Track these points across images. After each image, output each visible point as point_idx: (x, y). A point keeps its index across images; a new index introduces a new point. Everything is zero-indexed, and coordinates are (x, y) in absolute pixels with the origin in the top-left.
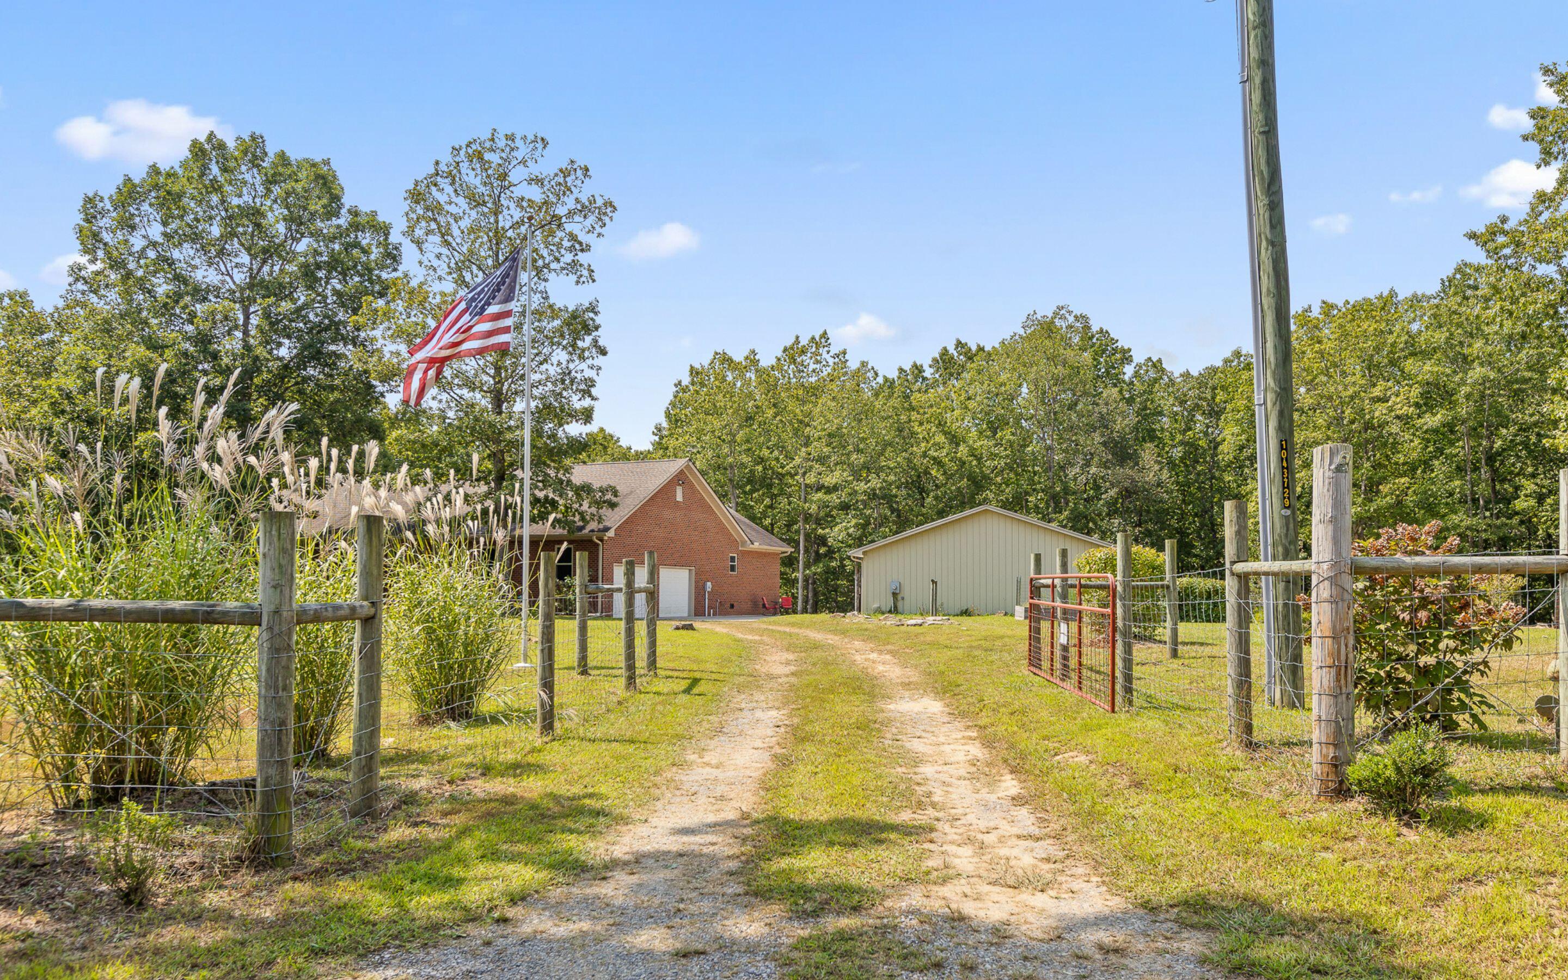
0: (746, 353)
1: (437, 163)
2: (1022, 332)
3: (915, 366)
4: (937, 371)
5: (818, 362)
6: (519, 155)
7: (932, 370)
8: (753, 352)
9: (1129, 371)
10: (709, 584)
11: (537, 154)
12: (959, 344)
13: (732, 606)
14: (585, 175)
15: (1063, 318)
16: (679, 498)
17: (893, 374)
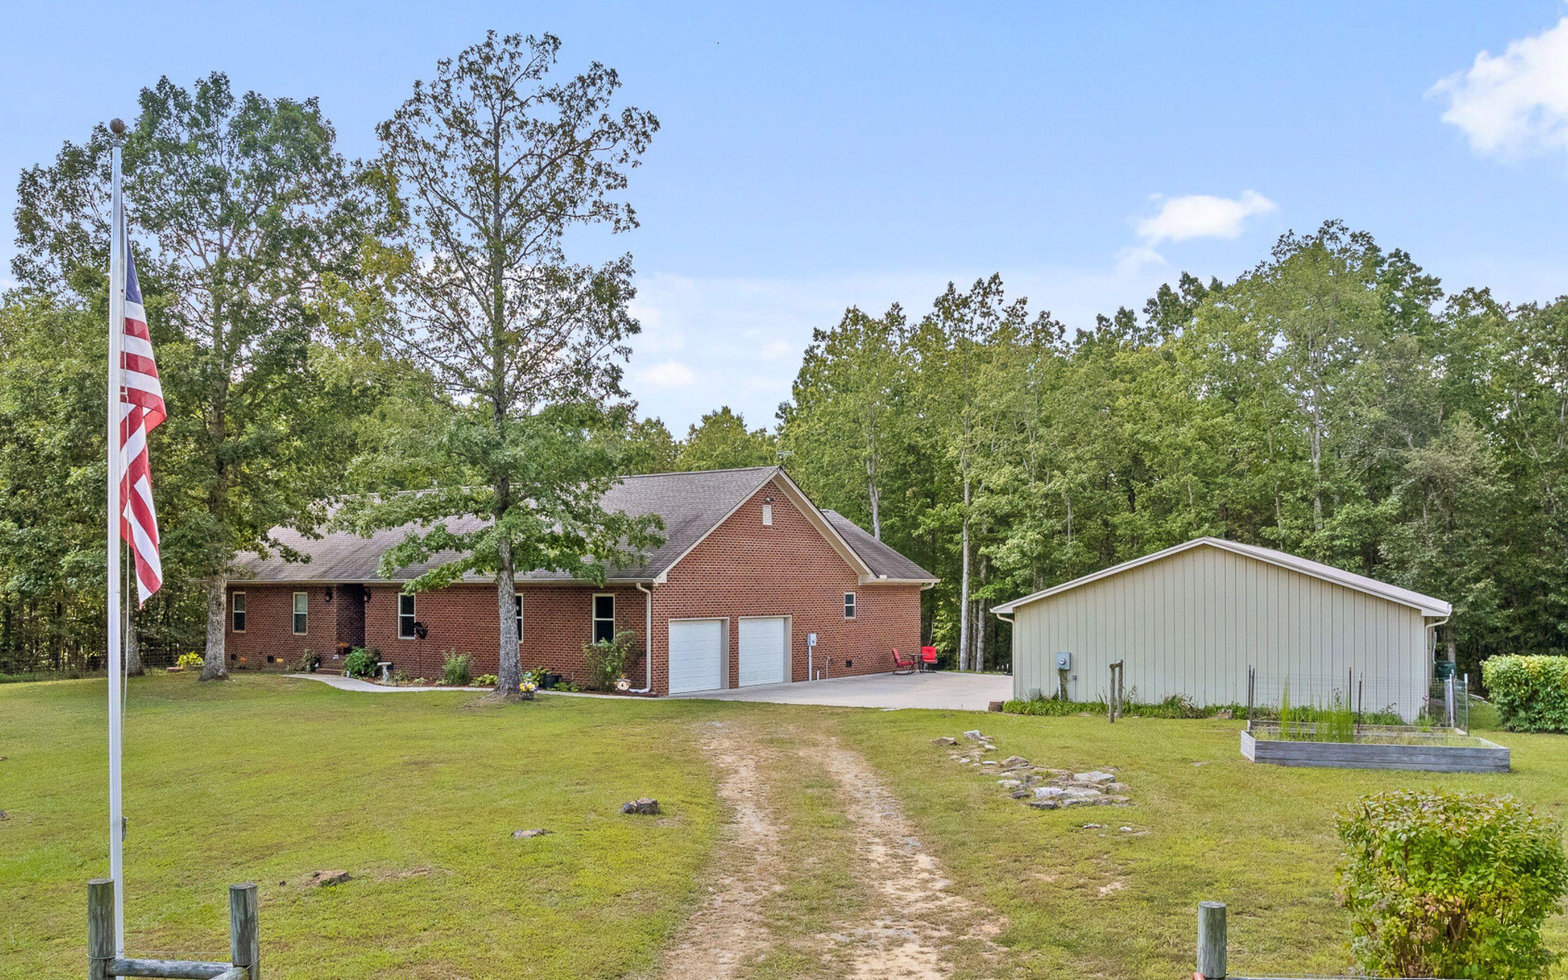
0: (888, 308)
1: (418, 84)
2: (1273, 260)
3: (1122, 311)
4: (1154, 317)
5: (985, 315)
6: (523, 62)
7: (1148, 317)
8: (896, 306)
9: (1437, 308)
10: (813, 637)
11: (550, 58)
12: (1186, 279)
13: (849, 664)
14: (613, 83)
15: (1333, 237)
16: (767, 520)
17: (1091, 326)
